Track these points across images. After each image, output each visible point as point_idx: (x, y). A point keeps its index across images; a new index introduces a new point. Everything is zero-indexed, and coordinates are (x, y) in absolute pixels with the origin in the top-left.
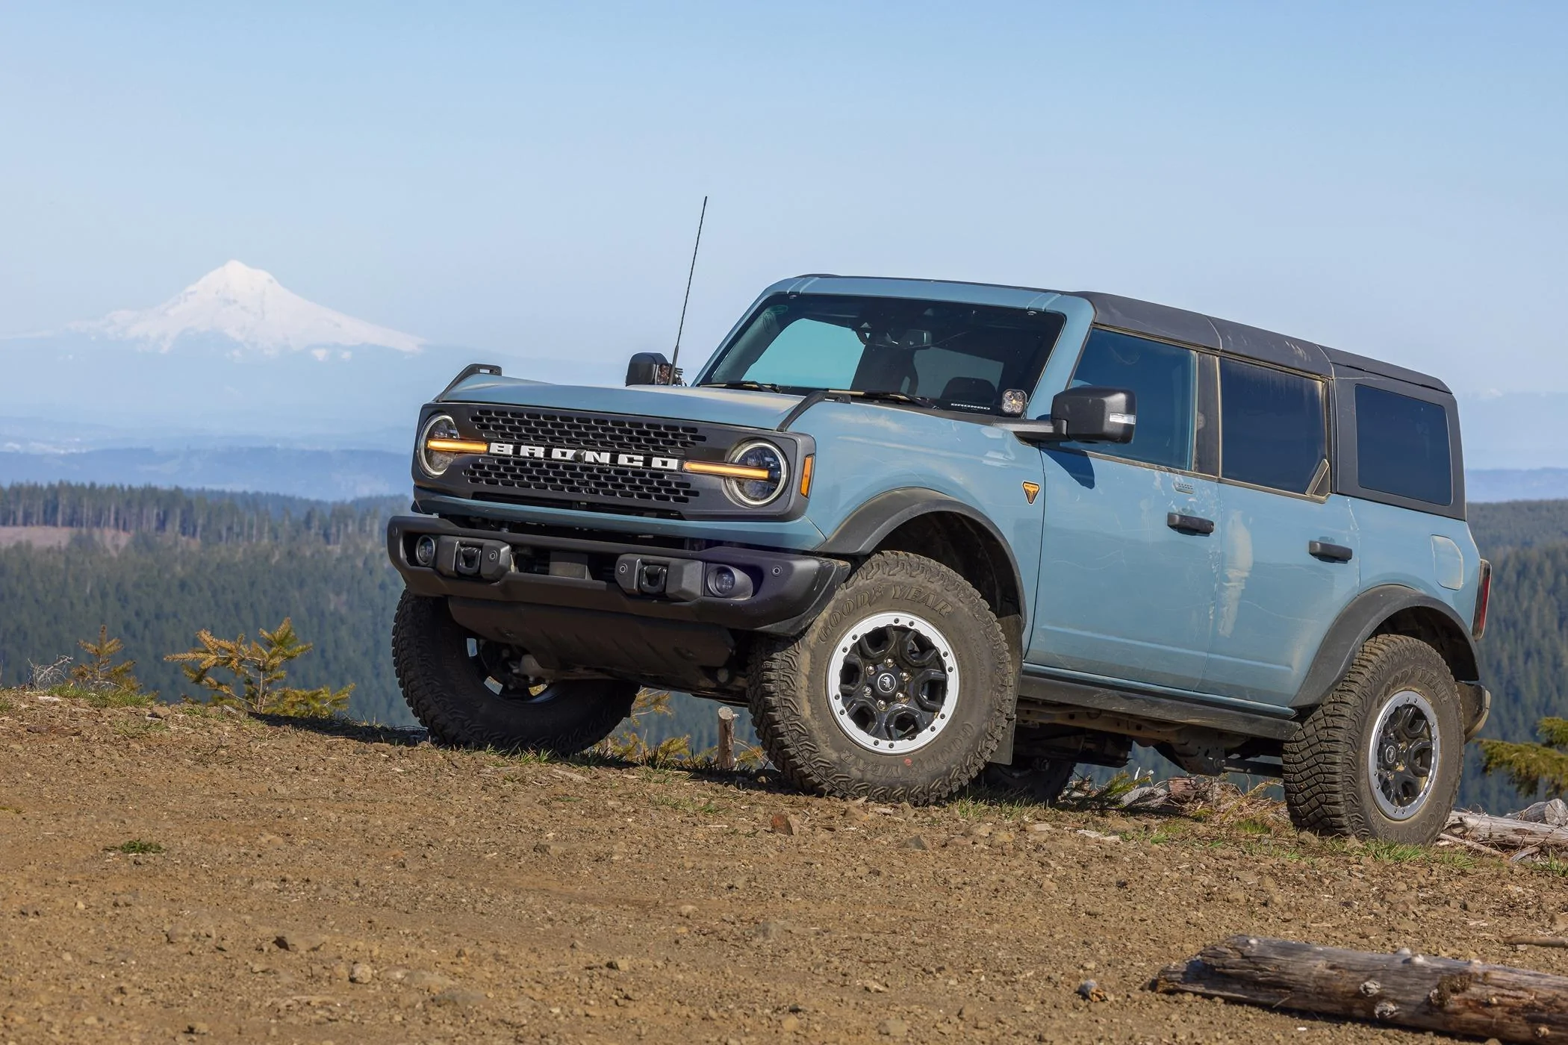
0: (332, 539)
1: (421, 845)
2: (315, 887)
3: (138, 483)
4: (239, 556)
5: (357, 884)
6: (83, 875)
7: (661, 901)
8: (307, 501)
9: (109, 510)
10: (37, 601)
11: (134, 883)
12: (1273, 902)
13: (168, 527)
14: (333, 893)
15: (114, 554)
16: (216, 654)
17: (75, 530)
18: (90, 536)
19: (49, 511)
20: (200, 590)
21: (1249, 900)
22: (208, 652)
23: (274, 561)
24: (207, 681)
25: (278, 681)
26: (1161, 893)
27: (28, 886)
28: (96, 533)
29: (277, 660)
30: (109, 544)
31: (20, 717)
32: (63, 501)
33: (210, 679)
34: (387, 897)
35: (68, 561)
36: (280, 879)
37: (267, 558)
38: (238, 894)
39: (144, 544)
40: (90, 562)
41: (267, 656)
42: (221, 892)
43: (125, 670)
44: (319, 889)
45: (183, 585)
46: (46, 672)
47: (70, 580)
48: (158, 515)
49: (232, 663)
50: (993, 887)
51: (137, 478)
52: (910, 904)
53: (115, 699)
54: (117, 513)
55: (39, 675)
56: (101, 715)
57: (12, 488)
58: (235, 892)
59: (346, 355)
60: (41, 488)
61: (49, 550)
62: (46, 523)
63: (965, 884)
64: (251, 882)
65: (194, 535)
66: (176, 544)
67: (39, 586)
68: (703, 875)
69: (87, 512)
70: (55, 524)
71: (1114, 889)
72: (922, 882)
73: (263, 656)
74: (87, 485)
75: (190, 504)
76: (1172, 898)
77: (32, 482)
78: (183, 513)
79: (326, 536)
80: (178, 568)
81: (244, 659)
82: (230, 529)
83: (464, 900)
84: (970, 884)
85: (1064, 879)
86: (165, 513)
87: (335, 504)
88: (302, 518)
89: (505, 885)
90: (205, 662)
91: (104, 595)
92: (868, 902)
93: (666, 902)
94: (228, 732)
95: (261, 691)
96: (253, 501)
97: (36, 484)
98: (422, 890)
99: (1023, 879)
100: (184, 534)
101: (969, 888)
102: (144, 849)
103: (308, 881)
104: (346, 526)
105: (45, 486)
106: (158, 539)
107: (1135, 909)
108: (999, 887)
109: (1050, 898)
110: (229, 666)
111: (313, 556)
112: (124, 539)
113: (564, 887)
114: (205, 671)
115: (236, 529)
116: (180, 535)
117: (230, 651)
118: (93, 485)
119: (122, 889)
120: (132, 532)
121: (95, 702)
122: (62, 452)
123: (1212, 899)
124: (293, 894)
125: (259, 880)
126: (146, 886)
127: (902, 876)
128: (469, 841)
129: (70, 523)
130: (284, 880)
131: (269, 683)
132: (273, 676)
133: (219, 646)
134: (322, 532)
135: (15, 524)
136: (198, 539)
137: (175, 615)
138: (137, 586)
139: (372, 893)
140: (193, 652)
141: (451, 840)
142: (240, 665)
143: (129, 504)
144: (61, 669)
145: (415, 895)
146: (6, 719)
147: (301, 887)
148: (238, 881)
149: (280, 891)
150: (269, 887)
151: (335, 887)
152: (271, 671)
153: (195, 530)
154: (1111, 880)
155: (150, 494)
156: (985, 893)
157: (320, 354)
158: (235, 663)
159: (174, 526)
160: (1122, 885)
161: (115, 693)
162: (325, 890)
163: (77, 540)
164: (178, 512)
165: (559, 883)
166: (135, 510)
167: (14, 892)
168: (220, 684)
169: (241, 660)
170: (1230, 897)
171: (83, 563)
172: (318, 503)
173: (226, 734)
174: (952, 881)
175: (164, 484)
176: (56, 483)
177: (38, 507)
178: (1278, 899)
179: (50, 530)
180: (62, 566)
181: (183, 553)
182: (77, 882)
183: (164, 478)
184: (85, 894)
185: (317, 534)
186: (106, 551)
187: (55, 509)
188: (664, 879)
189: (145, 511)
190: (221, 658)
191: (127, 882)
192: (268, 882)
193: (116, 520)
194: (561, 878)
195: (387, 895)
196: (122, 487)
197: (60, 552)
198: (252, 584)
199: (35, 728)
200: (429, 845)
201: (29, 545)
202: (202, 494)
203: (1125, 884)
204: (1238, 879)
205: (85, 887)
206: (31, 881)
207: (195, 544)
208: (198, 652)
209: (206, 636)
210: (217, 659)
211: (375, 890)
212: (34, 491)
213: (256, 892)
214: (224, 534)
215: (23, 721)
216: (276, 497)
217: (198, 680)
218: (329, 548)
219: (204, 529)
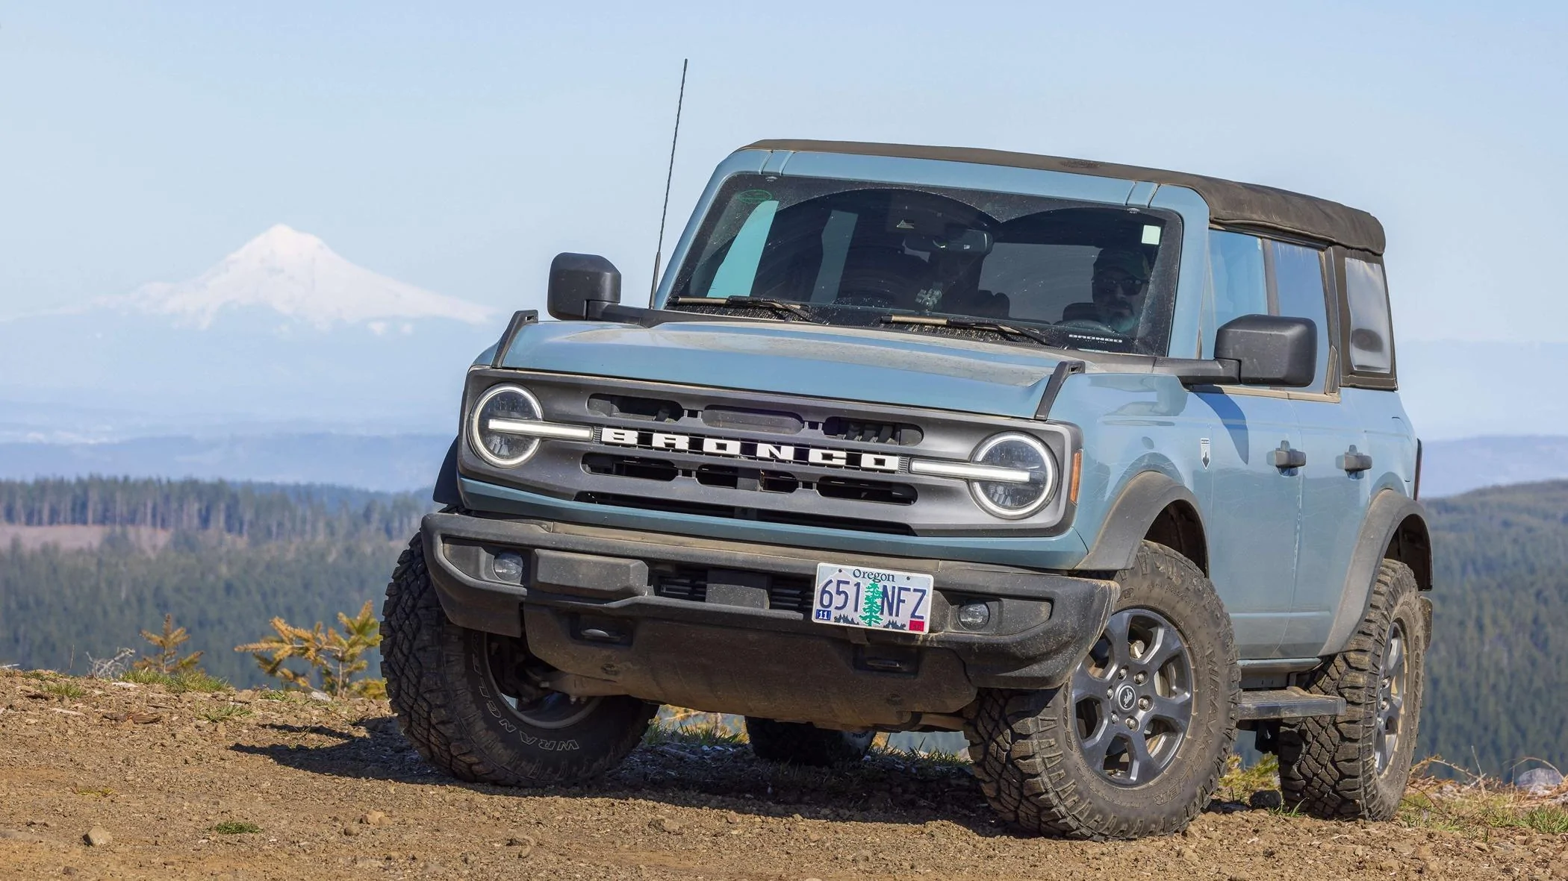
0: (395, 533)
1: (529, 823)
2: (422, 865)
3: (177, 475)
4: (290, 556)
5: (466, 861)
6: (179, 857)
7: (784, 875)
8: (366, 493)
9: (145, 505)
10: (65, 609)
11: (232, 863)
12: (1428, 869)
13: (212, 524)
14: (441, 871)
15: (153, 556)
16: (292, 644)
17: (107, 529)
18: (124, 535)
19: (78, 508)
20: (249, 593)
21: (1403, 868)
22: (282, 641)
23: (331, 559)
24: (282, 673)
25: (358, 672)
26: (1310, 862)
27: (122, 868)
28: (131, 531)
29: (358, 649)
30: (146, 545)
31: (95, 703)
32: (94, 496)
33: (285, 671)
34: (497, 874)
35: (100, 563)
36: (384, 858)
37: (323, 557)
38: (342, 872)
39: (185, 543)
40: (125, 564)
41: (346, 646)
42: (324, 872)
43: (191, 662)
44: (426, 867)
45: (229, 588)
46: (106, 666)
47: (103, 585)
48: (200, 511)
49: (309, 653)
50: (1133, 857)
51: (175, 469)
52: (1046, 873)
53: (193, 684)
54: (154, 509)
55: (99, 670)
56: (180, 701)
57: (37, 483)
58: (338, 871)
59: (408, 329)
60: (69, 483)
61: (80, 552)
62: (74, 522)
63: (1103, 854)
64: (355, 861)
65: (240, 532)
66: (221, 543)
67: (68, 592)
68: (828, 848)
69: (120, 508)
70: (85, 522)
71: (1261, 859)
72: (1058, 852)
73: (341, 644)
74: (120, 477)
75: (235, 499)
76: (1322, 866)
77: (59, 475)
78: (228, 508)
79: (388, 531)
80: (224, 569)
81: (320, 649)
82: (280, 525)
83: (578, 876)
84: (1109, 854)
85: (1207, 850)
86: (208, 510)
87: (398, 494)
88: (361, 511)
89: (620, 861)
90: (280, 653)
91: (141, 601)
92: (1001, 872)
93: (788, 875)
94: (317, 716)
95: (340, 683)
96: (306, 494)
97: (62, 480)
98: (533, 866)
99: (1164, 850)
100: (229, 530)
101: (1108, 859)
102: (241, 829)
103: (414, 858)
104: (410, 519)
105: (73, 480)
106: (200, 537)
107: (1282, 876)
108: (1138, 857)
109: (1193, 867)
110: (306, 656)
111: (373, 554)
112: (163, 537)
113: (682, 862)
114: (279, 663)
115: (288, 525)
116: (224, 533)
117: (307, 641)
118: (126, 479)
119: (220, 869)
120: (172, 530)
121: (173, 688)
122: (91, 442)
123: (1365, 867)
124: (400, 872)
125: (363, 859)
126: (245, 866)
127: (1037, 847)
128: (580, 818)
129: (103, 520)
130: (389, 859)
131: (350, 674)
132: (354, 666)
133: (295, 635)
134: (383, 526)
135: (40, 523)
136: (245, 538)
137: (220, 622)
138: (178, 590)
139: (482, 869)
140: (266, 642)
141: (561, 818)
142: (317, 656)
143: (167, 499)
144: (122, 663)
145: (527, 871)
146: (80, 705)
147: (408, 865)
148: (341, 860)
149: (385, 869)
150: (374, 865)
151: (443, 865)
152: (351, 661)
153: (241, 525)
154: (1257, 849)
155: (191, 488)
156: (1124, 863)
157: (378, 328)
158: (312, 652)
159: (219, 520)
160: (1270, 854)
161: (193, 678)
162: (432, 868)
163: (110, 541)
164: (222, 506)
165: (676, 859)
166: (174, 505)
167: (109, 873)
168: (296, 675)
169: (318, 650)
170: (1383, 864)
171: (117, 565)
172: (378, 494)
173: (314, 718)
174: (1090, 851)
175: (206, 475)
176: (85, 476)
177: (66, 505)
178: (1433, 866)
179: (80, 529)
180: (93, 568)
181: (229, 552)
182: (172, 863)
183: (207, 469)
184: (182, 875)
185: (378, 529)
186: (142, 552)
187: (84, 506)
188: (787, 853)
189: (185, 507)
190: (297, 648)
191: (225, 862)
192: (372, 861)
193: (154, 516)
194: (677, 854)
195: (498, 871)
196: (159, 481)
197: (91, 553)
198: (306, 586)
199: (111, 714)
200: (539, 823)
201: (56, 547)
202: (249, 488)
203: (1272, 853)
204: (1393, 849)
205: (182, 869)
206: (124, 862)
207: (242, 542)
208: (272, 642)
209: (281, 624)
210: (293, 648)
211: (485, 867)
212: (60, 486)
213: (360, 870)
214: (274, 529)
215: (97, 707)
216: (331, 489)
217: (273, 671)
218: (392, 544)
219: (251, 524)
